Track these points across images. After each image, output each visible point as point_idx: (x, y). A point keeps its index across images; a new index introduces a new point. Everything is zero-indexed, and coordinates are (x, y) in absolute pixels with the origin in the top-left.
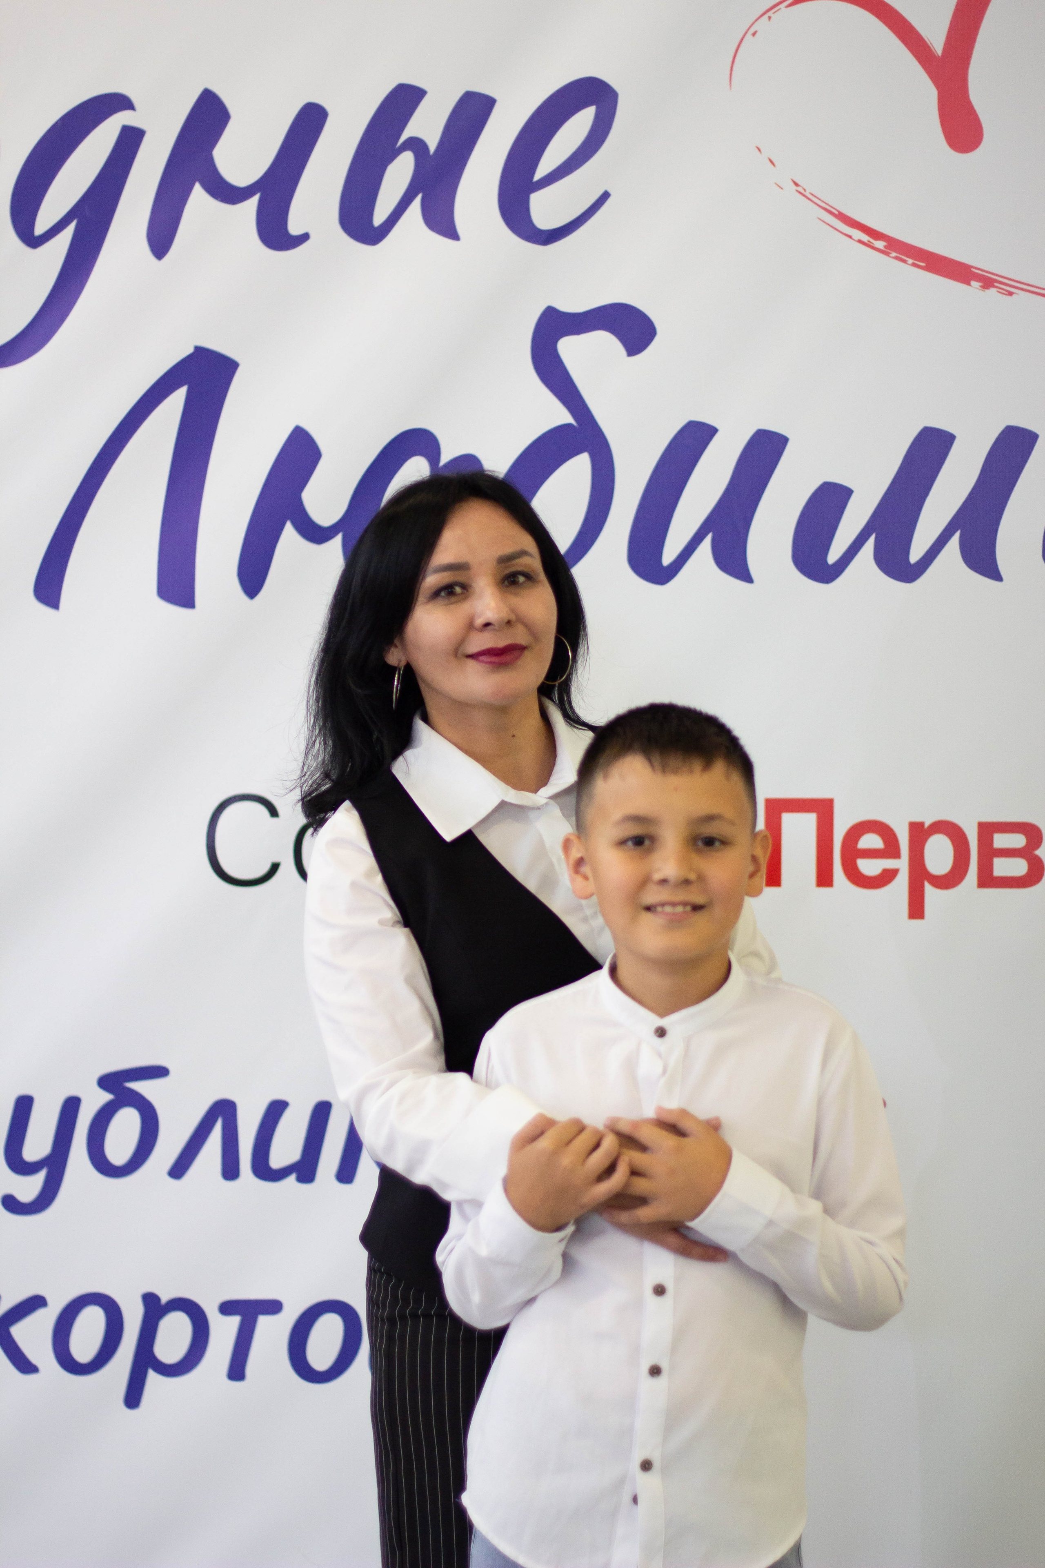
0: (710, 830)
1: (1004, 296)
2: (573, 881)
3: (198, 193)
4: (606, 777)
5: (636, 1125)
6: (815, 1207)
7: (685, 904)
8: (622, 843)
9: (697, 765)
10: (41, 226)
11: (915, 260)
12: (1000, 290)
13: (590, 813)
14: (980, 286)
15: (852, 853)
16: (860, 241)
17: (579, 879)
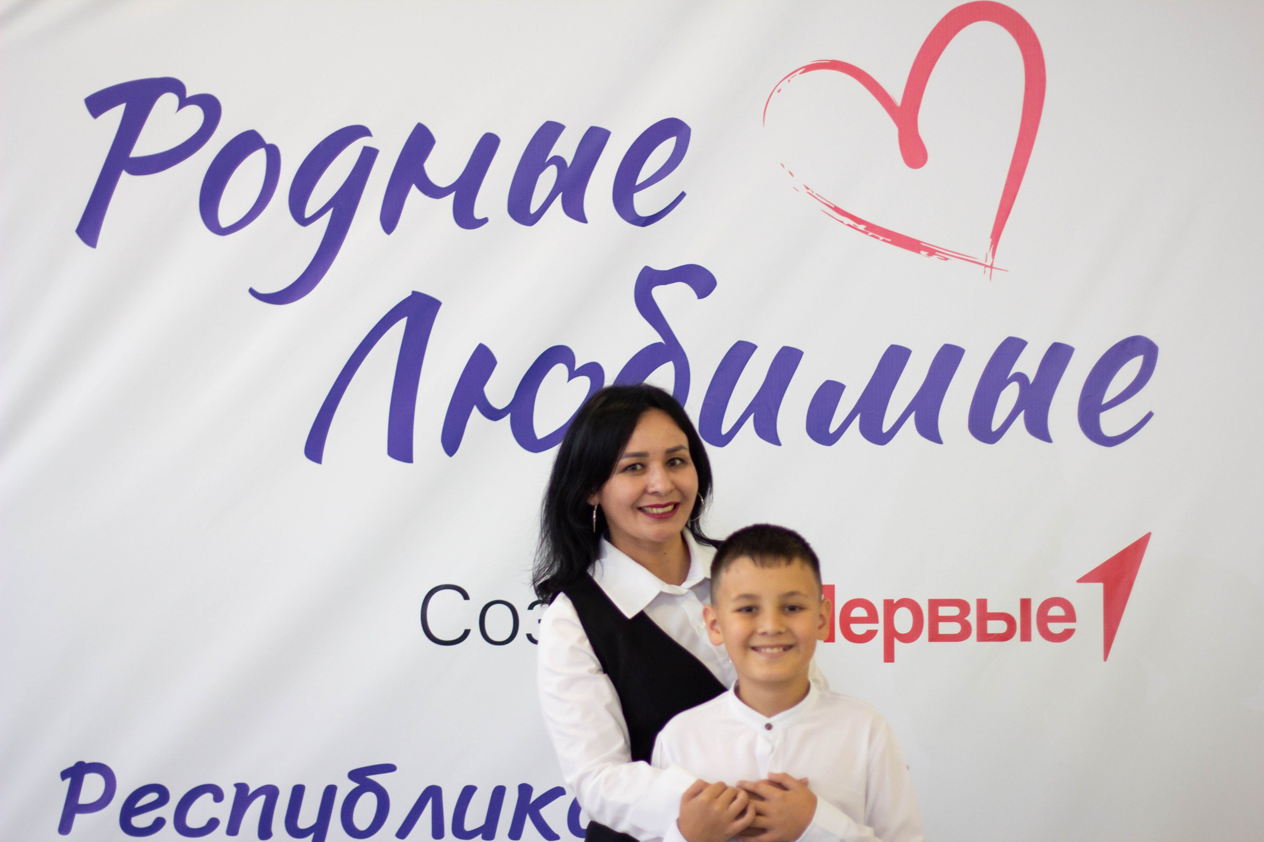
0: (793, 601)
1: (943, 261)
2: (710, 635)
3: (414, 190)
4: (727, 571)
5: (756, 784)
6: (868, 831)
7: (778, 646)
8: (739, 610)
9: (783, 562)
10: (309, 212)
11: (885, 237)
12: (939, 257)
13: (719, 594)
14: (928, 255)
15: (846, 620)
16: (849, 225)
17: (714, 634)
